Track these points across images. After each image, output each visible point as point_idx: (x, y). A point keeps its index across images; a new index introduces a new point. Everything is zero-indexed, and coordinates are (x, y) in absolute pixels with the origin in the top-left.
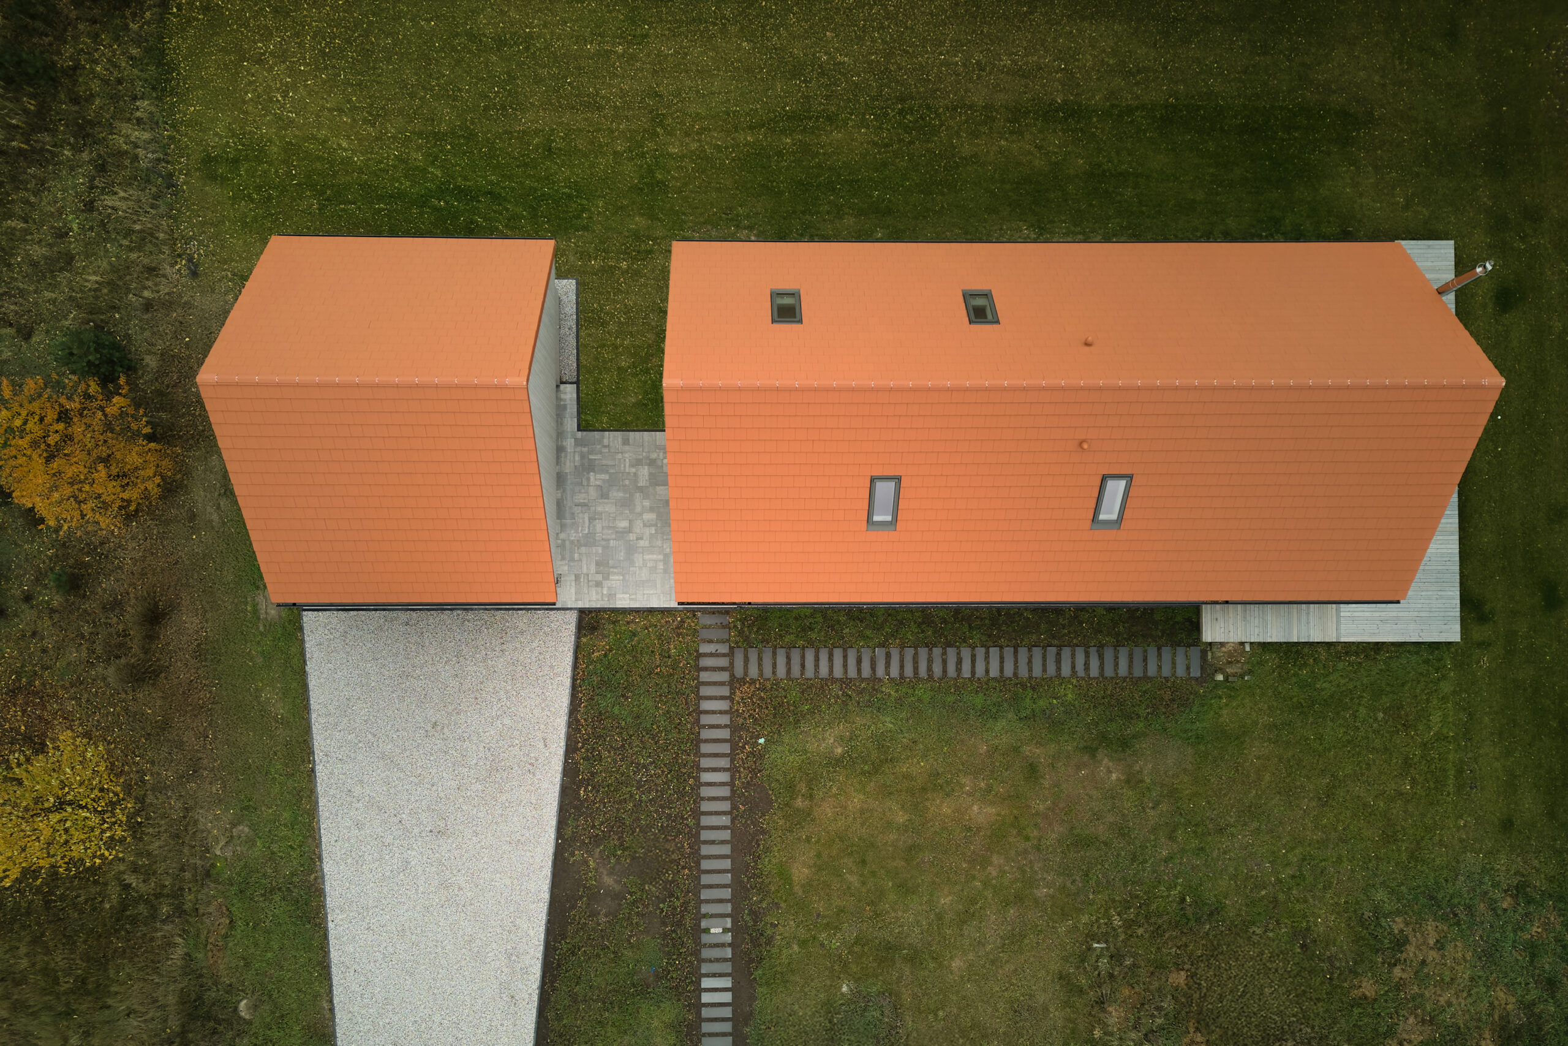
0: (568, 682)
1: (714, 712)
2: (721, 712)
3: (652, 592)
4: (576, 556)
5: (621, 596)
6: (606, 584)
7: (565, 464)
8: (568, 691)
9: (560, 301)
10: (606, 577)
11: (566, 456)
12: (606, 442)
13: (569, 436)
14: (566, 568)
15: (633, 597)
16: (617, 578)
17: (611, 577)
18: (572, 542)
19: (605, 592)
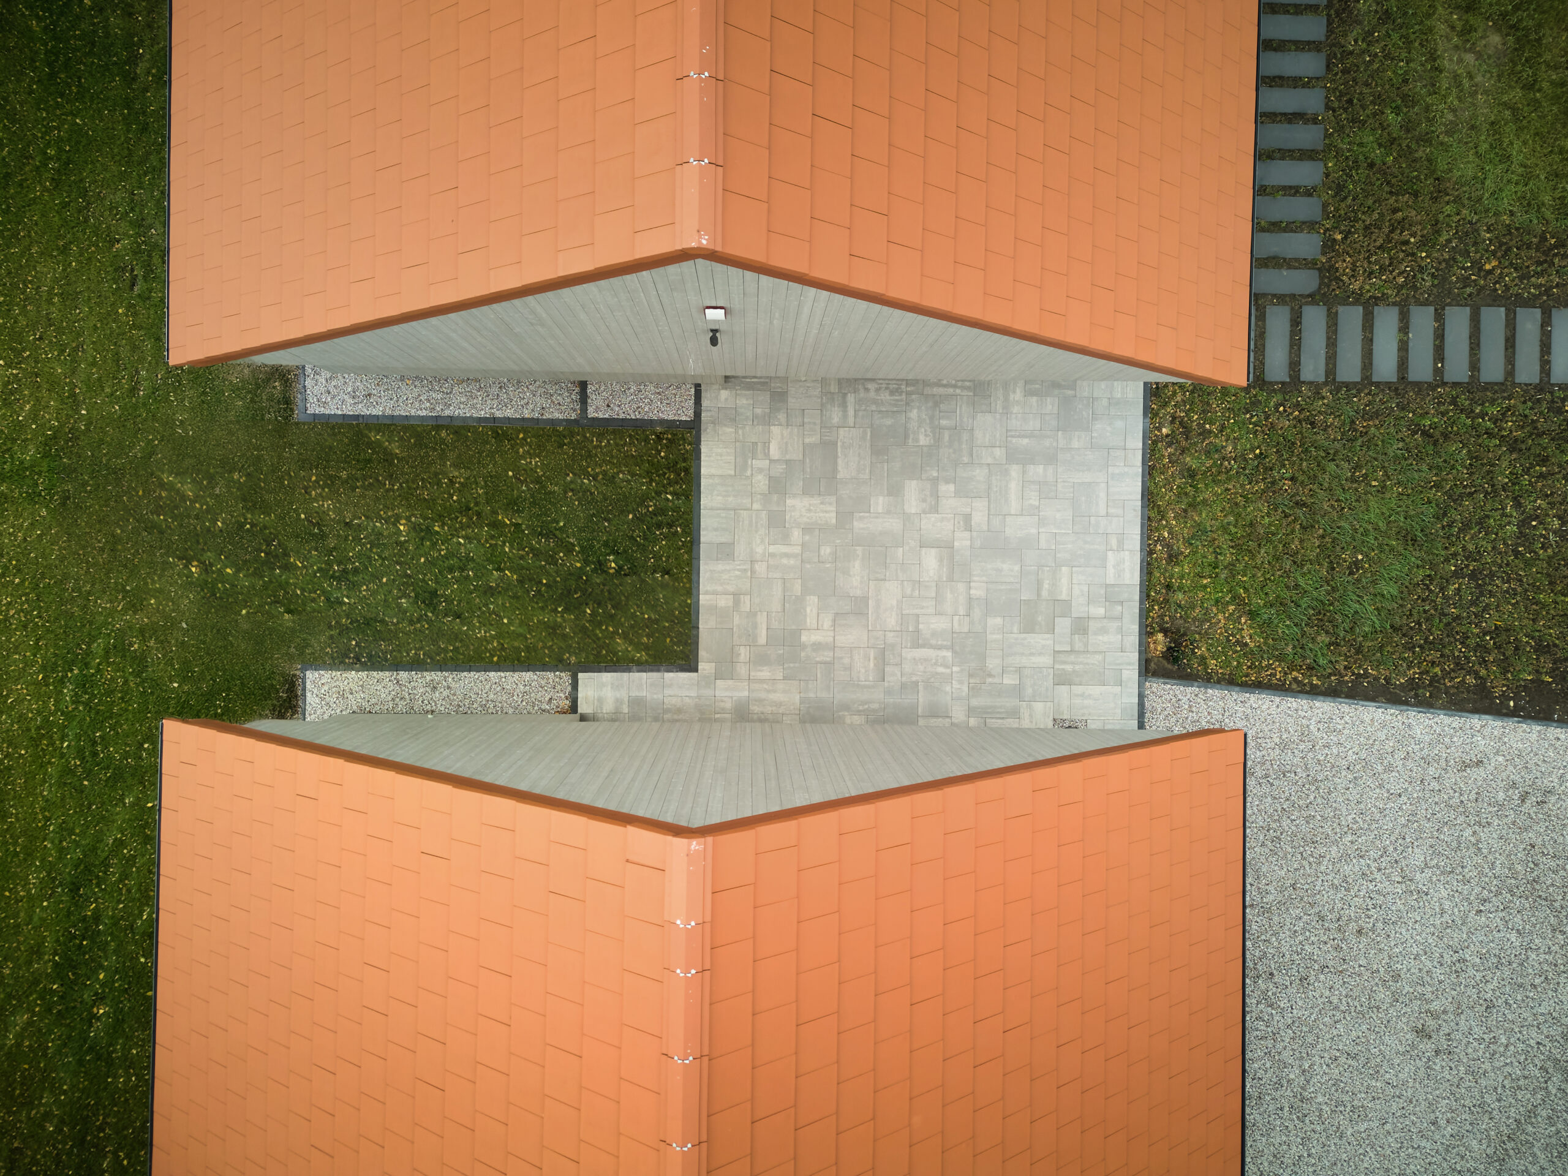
0: (1324, 707)
1: (1403, 347)
2: (1404, 328)
3: (1103, 495)
4: (1009, 680)
5: (1111, 571)
6: (1079, 608)
7: (780, 704)
8: (1345, 708)
9: (362, 710)
10: (1063, 607)
11: (760, 701)
12: (724, 602)
13: (708, 692)
14: (1039, 707)
15: (1114, 542)
16: (1065, 581)
17: (1064, 596)
18: (974, 690)
19: (1101, 611)
